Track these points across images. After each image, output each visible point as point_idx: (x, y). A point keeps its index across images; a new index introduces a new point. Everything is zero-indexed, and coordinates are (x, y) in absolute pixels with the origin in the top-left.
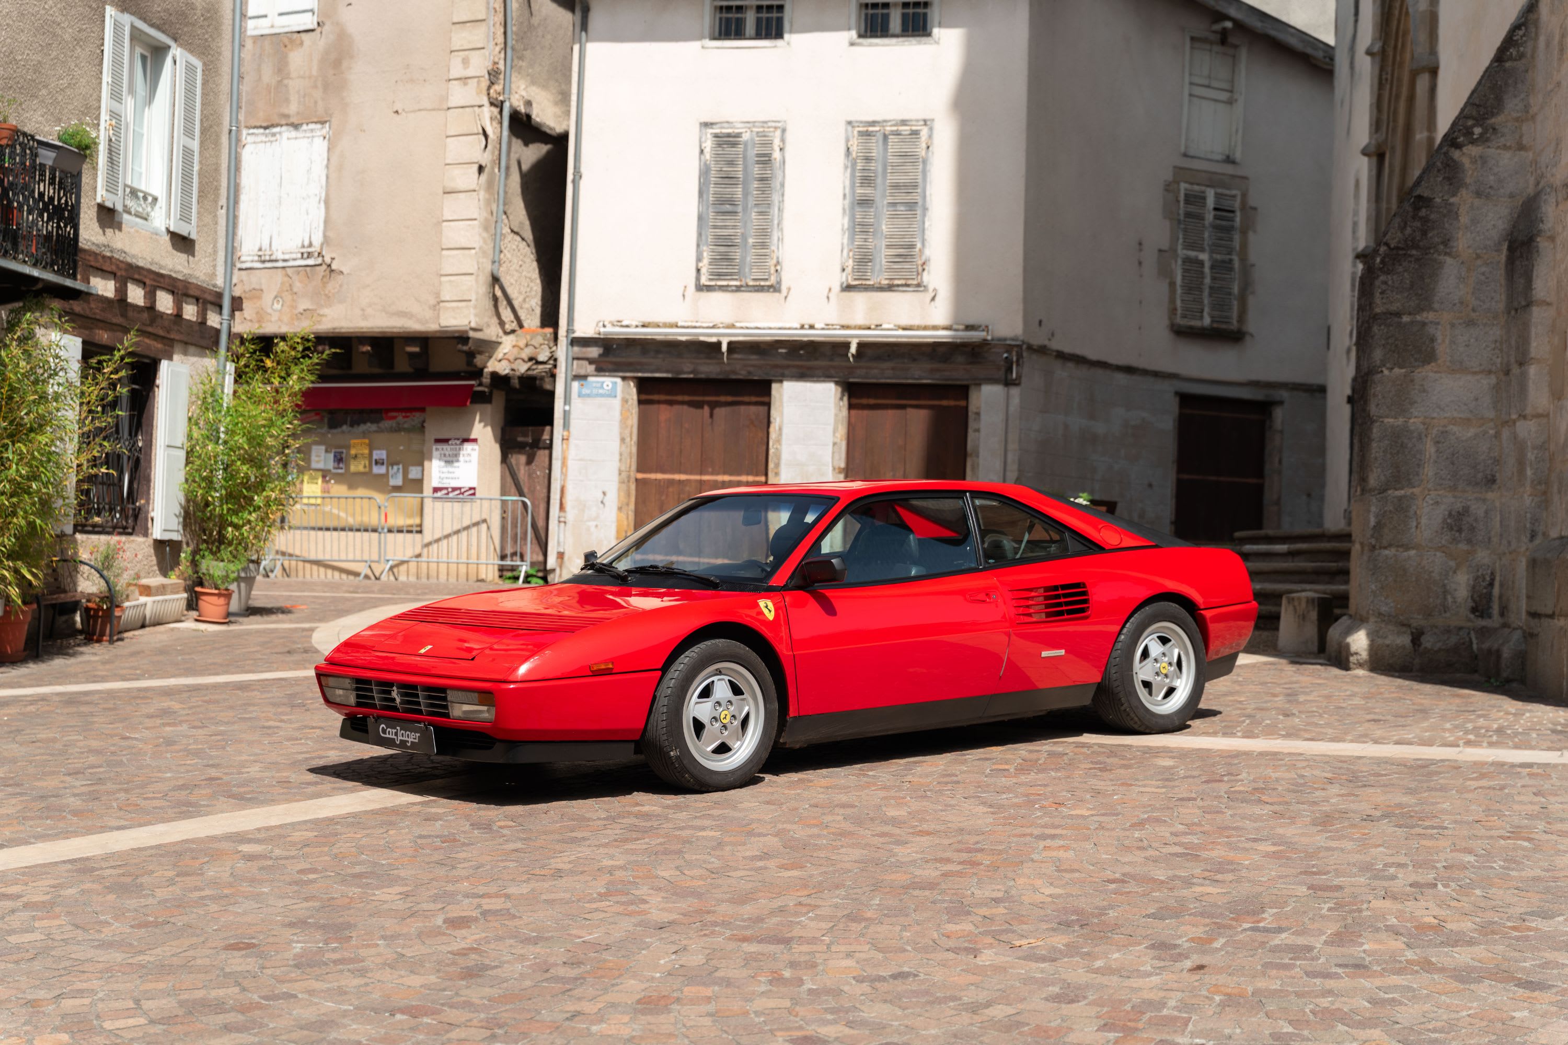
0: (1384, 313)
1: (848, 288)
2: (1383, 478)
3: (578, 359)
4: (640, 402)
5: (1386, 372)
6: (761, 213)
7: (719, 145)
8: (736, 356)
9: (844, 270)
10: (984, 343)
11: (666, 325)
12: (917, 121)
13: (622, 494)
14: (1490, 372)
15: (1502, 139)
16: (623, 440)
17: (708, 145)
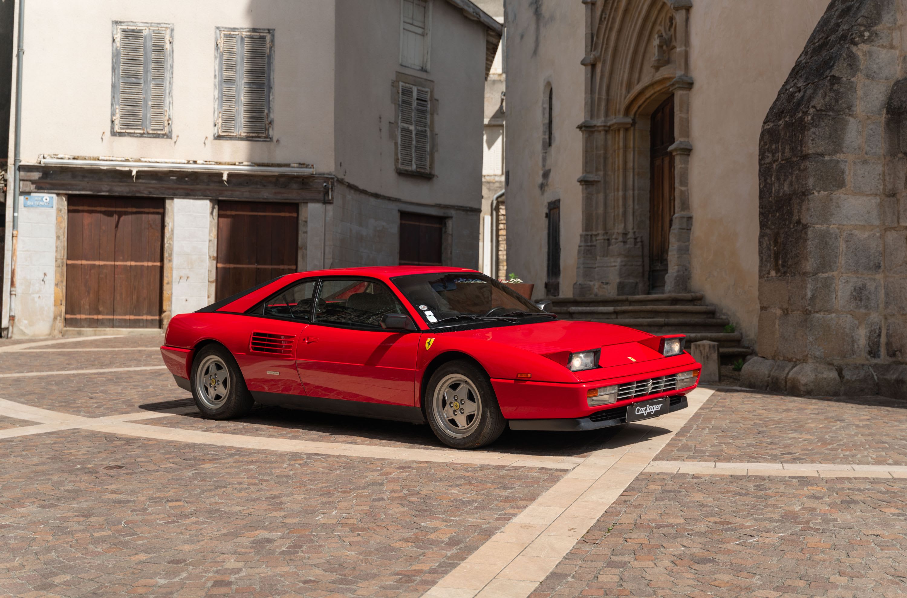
0: (814, 154)
1: (219, 137)
2: (815, 265)
3: (24, 180)
4: (69, 211)
5: (816, 194)
6: (157, 85)
7: (126, 37)
8: (140, 181)
9: (215, 125)
10: (311, 177)
11: (90, 159)
12: (264, 29)
13: (58, 275)
14: (876, 195)
15: (881, 41)
16: (58, 237)
17: (119, 37)
